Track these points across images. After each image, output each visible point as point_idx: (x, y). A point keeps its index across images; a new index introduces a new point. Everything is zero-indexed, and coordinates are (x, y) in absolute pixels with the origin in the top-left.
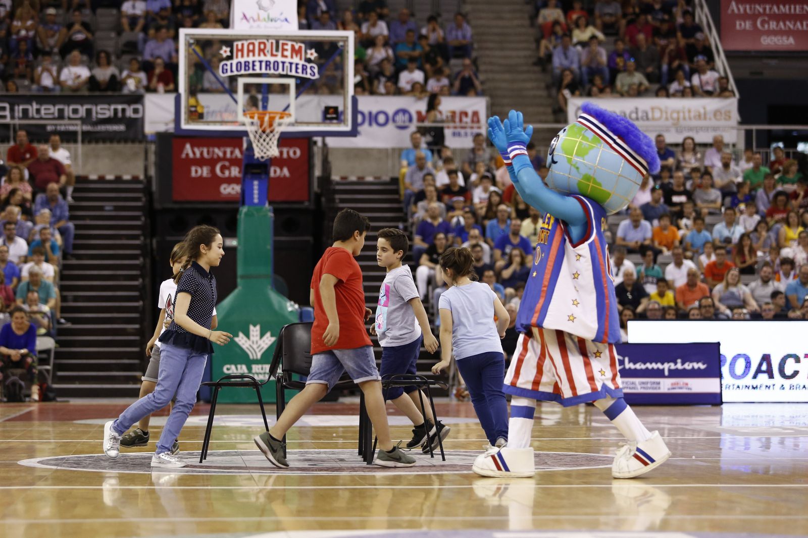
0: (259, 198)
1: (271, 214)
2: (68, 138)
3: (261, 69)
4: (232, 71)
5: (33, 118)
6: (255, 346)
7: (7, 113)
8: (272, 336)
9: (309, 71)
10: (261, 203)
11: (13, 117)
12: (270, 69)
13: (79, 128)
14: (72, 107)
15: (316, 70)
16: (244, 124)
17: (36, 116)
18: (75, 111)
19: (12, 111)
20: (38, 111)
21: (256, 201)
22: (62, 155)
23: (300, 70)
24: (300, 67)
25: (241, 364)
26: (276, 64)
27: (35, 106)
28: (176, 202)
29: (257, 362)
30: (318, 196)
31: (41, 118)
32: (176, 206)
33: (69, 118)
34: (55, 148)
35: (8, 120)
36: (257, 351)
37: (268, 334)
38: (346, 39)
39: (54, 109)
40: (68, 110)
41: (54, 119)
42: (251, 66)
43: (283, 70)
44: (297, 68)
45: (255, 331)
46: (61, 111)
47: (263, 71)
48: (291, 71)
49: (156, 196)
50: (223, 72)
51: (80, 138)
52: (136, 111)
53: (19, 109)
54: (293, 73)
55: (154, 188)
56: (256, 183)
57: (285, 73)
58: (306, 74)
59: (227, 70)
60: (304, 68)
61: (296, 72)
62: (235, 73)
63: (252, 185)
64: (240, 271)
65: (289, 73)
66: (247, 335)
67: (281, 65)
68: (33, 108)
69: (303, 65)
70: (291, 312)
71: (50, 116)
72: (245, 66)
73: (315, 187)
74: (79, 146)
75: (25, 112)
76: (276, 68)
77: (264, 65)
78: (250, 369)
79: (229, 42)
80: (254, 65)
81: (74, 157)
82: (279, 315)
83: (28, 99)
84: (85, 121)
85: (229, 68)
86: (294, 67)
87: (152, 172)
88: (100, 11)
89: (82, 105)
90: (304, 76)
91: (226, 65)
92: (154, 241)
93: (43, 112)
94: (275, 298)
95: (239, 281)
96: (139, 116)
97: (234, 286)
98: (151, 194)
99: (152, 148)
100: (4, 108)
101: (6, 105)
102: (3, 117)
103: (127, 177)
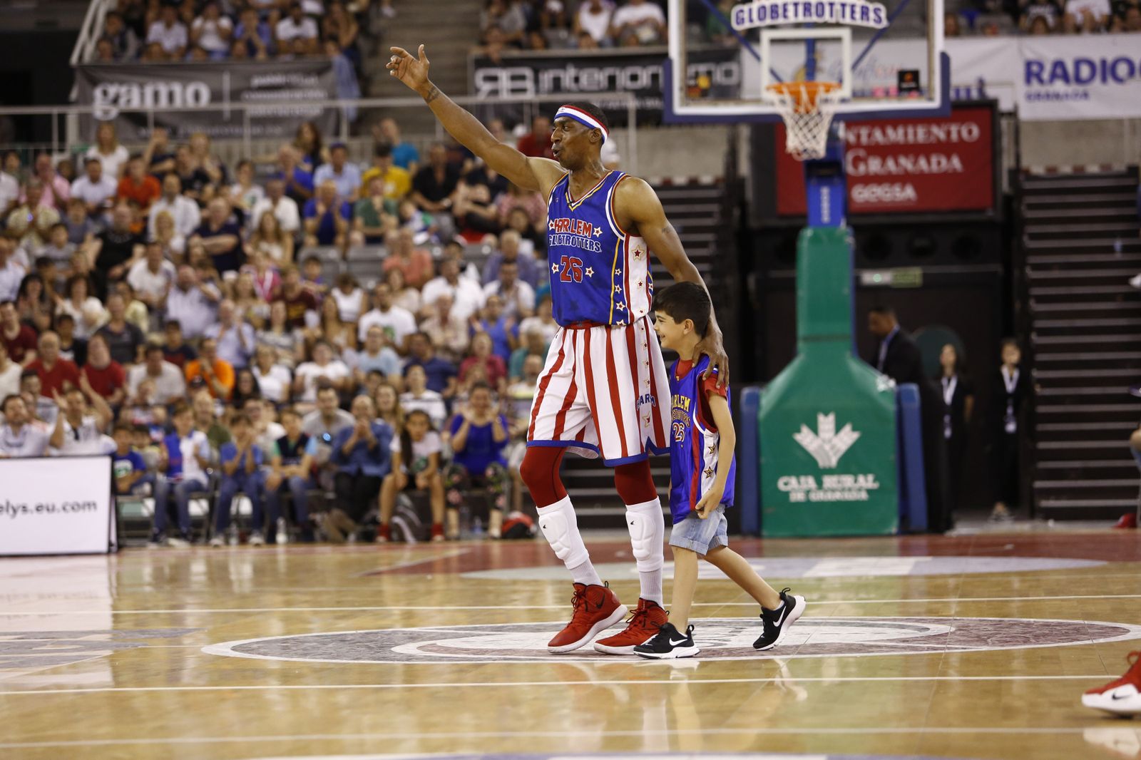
0: (832, 214)
1: (850, 240)
3: (796, 14)
4: (751, 20)
5: (569, 91)
6: (827, 447)
7: (529, 84)
8: (854, 429)
9: (872, 15)
10: (834, 222)
11: (537, 91)
12: (810, 15)
13: (632, 104)
14: (628, 71)
15: (883, 14)
16: (772, 104)
17: (573, 86)
18: (634, 78)
19: (536, 81)
20: (577, 80)
21: (826, 217)
22: (607, 149)
23: (858, 15)
24: (858, 10)
25: (806, 474)
26: (820, 8)
27: (572, 72)
28: (783, 217)
29: (830, 471)
30: (1008, 200)
31: (582, 91)
32: (783, 224)
33: (626, 90)
35: (529, 96)
36: (831, 453)
37: (848, 428)
39: (601, 76)
40: (623, 77)
41: (601, 91)
42: (781, 11)
43: (831, 15)
44: (853, 12)
45: (826, 423)
46: (612, 80)
47: (801, 19)
48: (843, 16)
49: (752, 209)
50: (738, 23)
51: (632, 120)
52: (728, 74)
53: (547, 77)
54: (848, 20)
55: (750, 194)
56: (825, 192)
57: (833, 20)
58: (868, 19)
59: (743, 19)
60: (865, 12)
61: (853, 18)
62: (757, 23)
63: (819, 195)
64: (802, 329)
65: (841, 21)
66: (815, 429)
67: (827, 9)
68: (568, 75)
69: (863, 7)
70: (884, 393)
71: (595, 87)
72: (772, 11)
73: (1005, 185)
74: (632, 131)
75: (557, 83)
76: (820, 12)
77: (801, 9)
78: (820, 484)
80: (785, 10)
81: (622, 151)
82: (865, 395)
83: (562, 63)
84: (640, 94)
85: (746, 16)
86: (848, 10)
87: (744, 168)
89: (644, 66)
90: (865, 24)
91: (742, 11)
92: (752, 281)
93: (584, 80)
94: (857, 368)
95: (801, 345)
96: (733, 80)
97: (787, 356)
98: (743, 205)
99: (745, 132)
100: (523, 78)
101: (527, 72)
102: (523, 90)
103: (706, 179)
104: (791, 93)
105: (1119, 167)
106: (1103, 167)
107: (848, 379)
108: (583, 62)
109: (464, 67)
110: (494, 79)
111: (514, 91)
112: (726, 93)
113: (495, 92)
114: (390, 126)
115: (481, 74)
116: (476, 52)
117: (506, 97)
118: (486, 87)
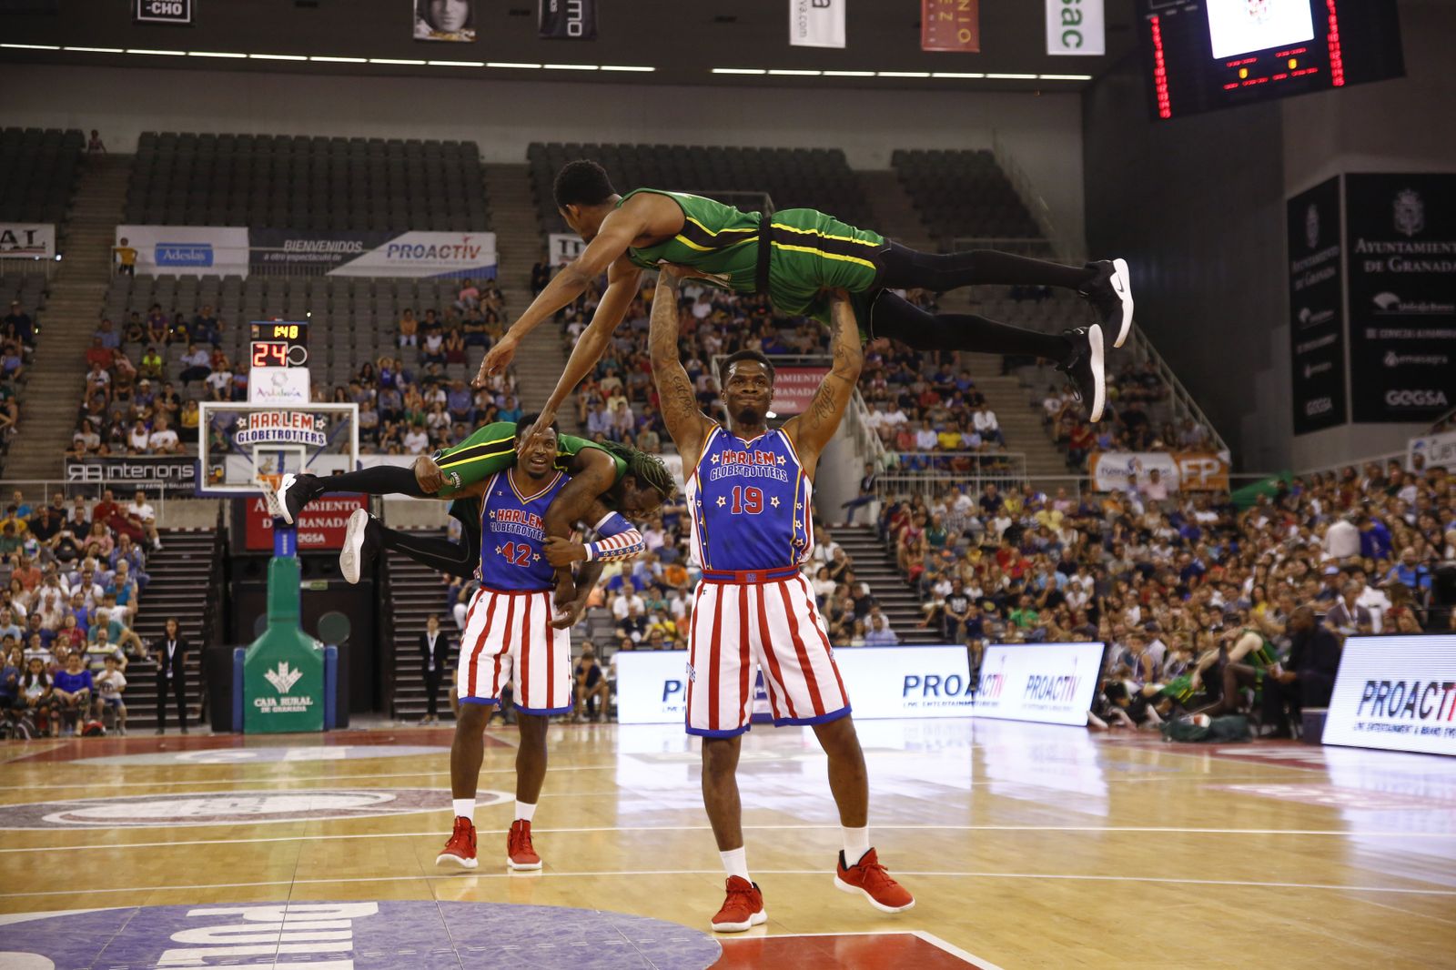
0: (288, 550)
1: (299, 564)
2: (152, 494)
3: (274, 437)
4: (248, 439)
5: (124, 478)
6: (283, 682)
7: (100, 474)
8: (299, 671)
9: (318, 439)
10: (290, 553)
11: (105, 477)
12: (282, 438)
13: (162, 486)
14: (159, 468)
15: (324, 438)
17: (126, 476)
18: (162, 471)
19: (104, 471)
20: (128, 472)
21: (285, 552)
22: (145, 511)
23: (310, 438)
24: (310, 435)
25: (271, 696)
26: (288, 433)
27: (126, 467)
28: (249, 550)
29: (285, 695)
31: (132, 478)
32: (249, 554)
33: (157, 478)
34: (140, 504)
35: (100, 480)
36: (286, 685)
37: (296, 670)
38: (351, 411)
39: (143, 470)
40: (156, 470)
41: (143, 478)
42: (265, 434)
43: (294, 438)
44: (307, 436)
45: (283, 668)
46: (149, 472)
47: (277, 439)
48: (301, 439)
49: (231, 545)
50: (240, 441)
51: (162, 495)
53: (111, 470)
54: (304, 441)
55: (230, 537)
56: (285, 536)
57: (296, 440)
58: (315, 441)
59: (243, 438)
60: (313, 437)
61: (307, 439)
62: (251, 441)
63: (282, 539)
64: (270, 613)
65: (300, 441)
66: (276, 671)
67: (292, 434)
68: (123, 469)
69: (312, 434)
70: (317, 650)
71: (140, 476)
72: (260, 435)
74: (162, 501)
75: (117, 472)
76: (288, 436)
77: (277, 433)
78: (278, 702)
79: (245, 414)
80: (268, 434)
81: (157, 512)
82: (306, 653)
83: (120, 462)
84: (166, 480)
85: (245, 436)
86: (304, 435)
87: (227, 523)
88: (192, 383)
89: (169, 465)
90: (314, 443)
91: (243, 434)
92: (230, 585)
93: (133, 472)
94: (301, 636)
95: (269, 623)
97: (264, 628)
98: (226, 544)
99: (228, 503)
100: (96, 470)
101: (100, 467)
102: (97, 477)
103: (205, 529)
104: (271, 481)
105: (437, 526)
106: (428, 527)
107: (297, 642)
108: (131, 462)
109: (61, 463)
110: (79, 470)
111: (90, 477)
112: (221, 481)
113: (79, 478)
114: (18, 494)
115: (71, 467)
116: (68, 454)
117: (85, 480)
118: (75, 474)
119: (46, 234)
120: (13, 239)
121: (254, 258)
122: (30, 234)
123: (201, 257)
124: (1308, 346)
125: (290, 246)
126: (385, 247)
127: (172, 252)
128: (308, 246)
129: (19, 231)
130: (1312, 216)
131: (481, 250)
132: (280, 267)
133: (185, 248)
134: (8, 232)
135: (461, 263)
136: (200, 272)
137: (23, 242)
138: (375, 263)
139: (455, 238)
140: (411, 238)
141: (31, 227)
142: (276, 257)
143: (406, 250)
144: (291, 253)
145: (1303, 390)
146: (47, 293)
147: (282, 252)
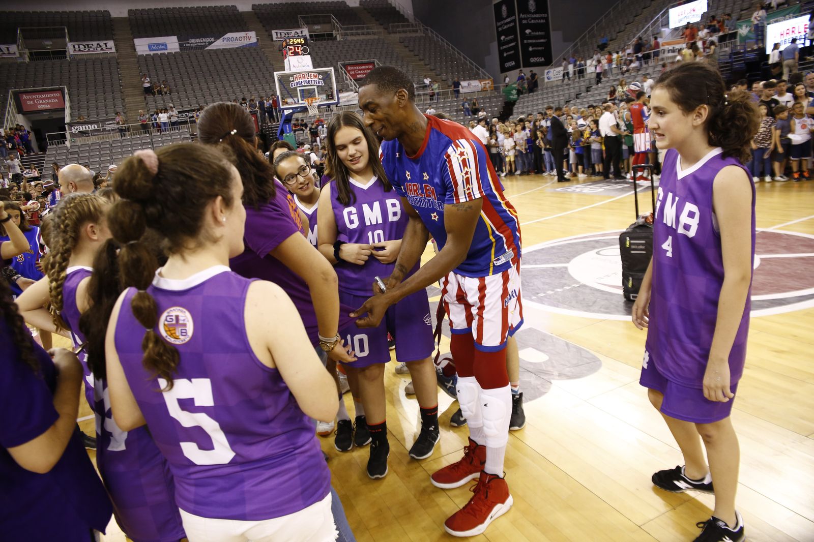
119: (111, 44)
120: (100, 46)
121: (181, 45)
122: (106, 44)
123: (164, 47)
124: (504, 47)
125: (191, 41)
126: (222, 38)
127: (154, 46)
128: (197, 40)
129: (102, 43)
130: (504, 8)
131: (251, 37)
132: (191, 48)
133: (158, 45)
134: (98, 44)
135: (246, 42)
136: (166, 52)
137: (104, 47)
138: (219, 44)
139: (242, 34)
140: (229, 35)
141: (105, 42)
142: (187, 45)
143: (228, 39)
144: (192, 43)
145: (503, 60)
146: (118, 63)
147: (189, 43)
